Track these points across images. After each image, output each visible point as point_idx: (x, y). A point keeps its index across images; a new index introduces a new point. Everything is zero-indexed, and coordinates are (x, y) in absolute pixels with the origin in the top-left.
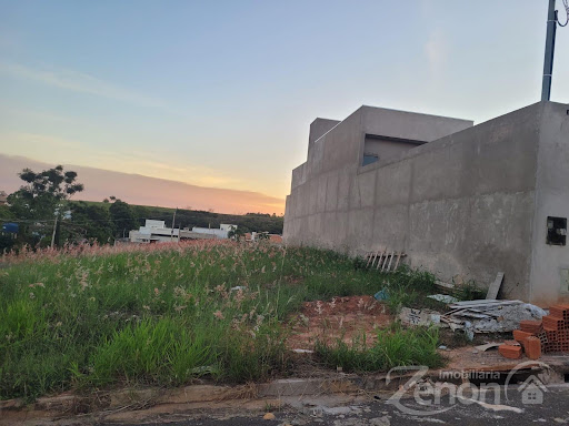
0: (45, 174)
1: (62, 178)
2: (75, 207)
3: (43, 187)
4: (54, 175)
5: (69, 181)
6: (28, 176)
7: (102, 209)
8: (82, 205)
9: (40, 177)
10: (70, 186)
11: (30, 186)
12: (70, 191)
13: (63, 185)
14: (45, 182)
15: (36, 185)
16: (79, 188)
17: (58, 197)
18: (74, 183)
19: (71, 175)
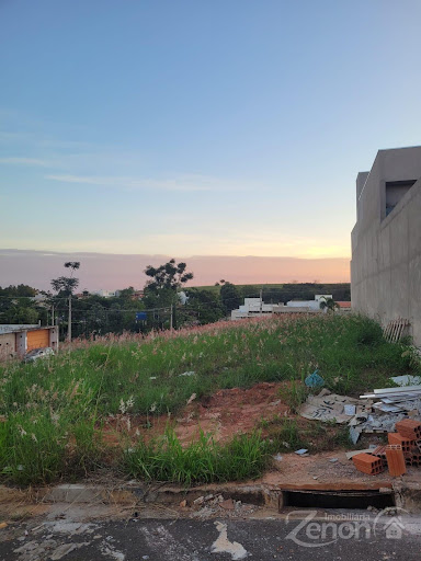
0: (162, 268)
1: (175, 269)
2: (190, 293)
3: (162, 280)
4: (169, 268)
5: (180, 272)
6: (151, 272)
7: (210, 293)
8: (195, 291)
9: (158, 271)
10: (182, 275)
11: (153, 279)
12: (184, 280)
13: (177, 276)
14: (164, 274)
15: (158, 279)
16: (190, 276)
17: (175, 286)
18: (184, 273)
19: (182, 266)
